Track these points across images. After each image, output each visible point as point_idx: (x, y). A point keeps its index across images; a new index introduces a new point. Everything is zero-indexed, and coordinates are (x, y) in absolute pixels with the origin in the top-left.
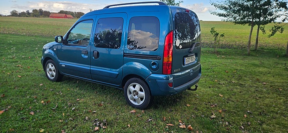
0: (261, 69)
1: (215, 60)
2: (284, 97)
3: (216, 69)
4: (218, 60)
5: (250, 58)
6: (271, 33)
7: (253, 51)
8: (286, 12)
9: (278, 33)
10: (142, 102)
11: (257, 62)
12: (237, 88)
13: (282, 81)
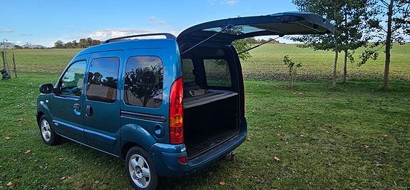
0: (346, 112)
1: (288, 99)
2: (369, 160)
3: (285, 115)
4: (292, 100)
5: (336, 94)
6: (361, 60)
7: (341, 83)
8: (380, 33)
9: (370, 60)
10: (147, 183)
11: (343, 101)
12: (304, 147)
13: (372, 131)
